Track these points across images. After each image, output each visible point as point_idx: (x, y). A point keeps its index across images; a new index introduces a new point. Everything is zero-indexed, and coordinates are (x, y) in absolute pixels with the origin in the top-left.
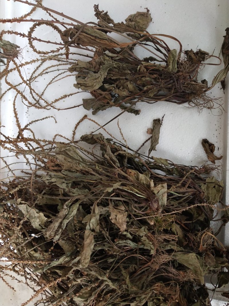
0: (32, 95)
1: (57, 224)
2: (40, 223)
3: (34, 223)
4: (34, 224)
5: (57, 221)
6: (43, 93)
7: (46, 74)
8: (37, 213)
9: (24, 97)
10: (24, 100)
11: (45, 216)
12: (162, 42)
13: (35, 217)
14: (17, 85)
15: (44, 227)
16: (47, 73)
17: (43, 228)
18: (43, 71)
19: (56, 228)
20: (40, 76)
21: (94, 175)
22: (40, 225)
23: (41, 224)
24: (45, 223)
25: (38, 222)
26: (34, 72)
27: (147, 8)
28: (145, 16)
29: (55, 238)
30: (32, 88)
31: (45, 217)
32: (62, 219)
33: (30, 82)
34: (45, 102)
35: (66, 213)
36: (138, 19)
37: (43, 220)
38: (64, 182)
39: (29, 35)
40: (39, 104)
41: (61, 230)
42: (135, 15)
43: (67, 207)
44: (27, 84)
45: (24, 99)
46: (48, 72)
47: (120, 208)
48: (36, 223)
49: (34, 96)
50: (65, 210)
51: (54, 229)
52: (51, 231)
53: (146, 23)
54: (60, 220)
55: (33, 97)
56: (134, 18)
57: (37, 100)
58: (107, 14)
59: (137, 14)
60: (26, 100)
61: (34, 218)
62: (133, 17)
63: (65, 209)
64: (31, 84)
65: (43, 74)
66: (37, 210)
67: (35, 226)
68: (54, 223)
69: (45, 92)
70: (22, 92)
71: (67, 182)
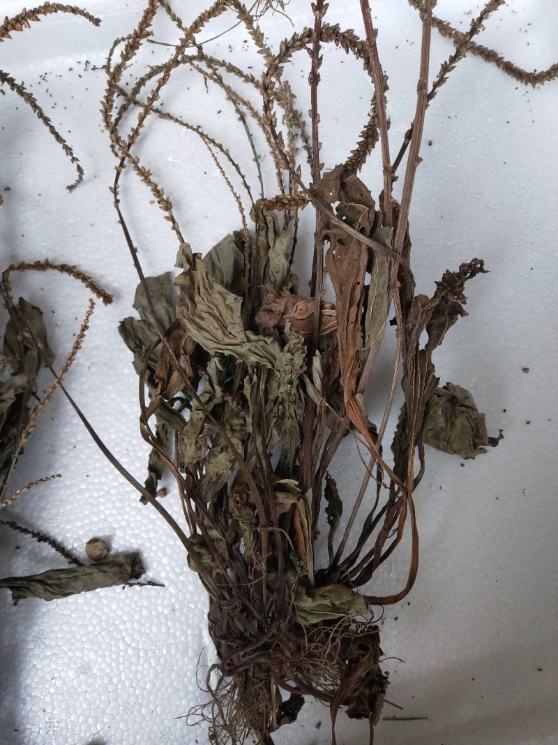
0: (150, 76)
6: (169, 116)
7: (239, 116)
9: (132, 47)
10: (121, 47)
12: (395, 537)
14: (169, 10)
16: (242, 118)
18: (245, 103)
20: (224, 93)
26: (231, 69)
27: (501, 437)
28: (476, 441)
30: (173, 71)
33: (191, 59)
34: (133, 129)
36: (461, 421)
39: (327, 27)
40: (124, 108)
42: (473, 409)
44: (180, 49)
45: (127, 46)
46: (244, 122)
49: (148, 83)
53: (455, 446)
55: (142, 82)
56: (463, 409)
57: (138, 97)
58: (459, 316)
59: (478, 414)
60: (126, 57)
62: (467, 403)
64: (188, 65)
65: (235, 103)
69: (172, 122)
70: (148, 34)
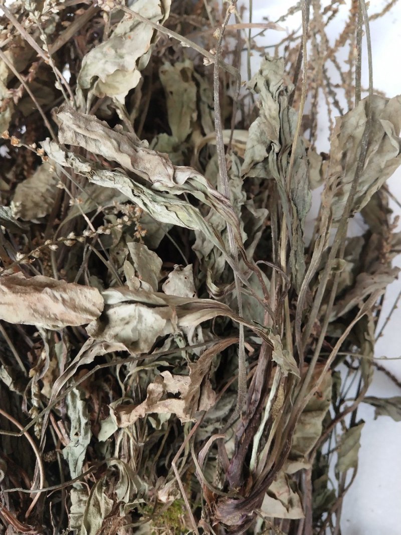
1: (106, 149)
2: (103, 78)
3: (99, 55)
4: (95, 57)
5: (119, 150)
8: (139, 59)
11: (132, 92)
13: (122, 57)
15: (90, 95)
17: (85, 92)
19: (92, 148)
21: (308, 263)
22: (96, 78)
23: (100, 85)
24: (107, 98)
25: (104, 70)
29: (55, 146)
31: (126, 93)
32: (132, 169)
35: (158, 181)
37: (114, 88)
38: (269, 149)
41: (85, 168)
43: (186, 182)
47: (206, 393)
48: (100, 64)
50: (169, 176)
51: (86, 142)
52: (78, 130)
54: (125, 160)
61: (116, 52)
63: (174, 179)
66: (146, 60)
67: (89, 62)
68: (109, 137)
71: (270, 159)
